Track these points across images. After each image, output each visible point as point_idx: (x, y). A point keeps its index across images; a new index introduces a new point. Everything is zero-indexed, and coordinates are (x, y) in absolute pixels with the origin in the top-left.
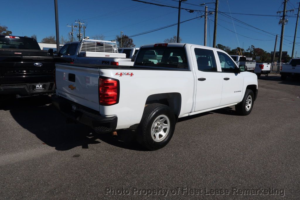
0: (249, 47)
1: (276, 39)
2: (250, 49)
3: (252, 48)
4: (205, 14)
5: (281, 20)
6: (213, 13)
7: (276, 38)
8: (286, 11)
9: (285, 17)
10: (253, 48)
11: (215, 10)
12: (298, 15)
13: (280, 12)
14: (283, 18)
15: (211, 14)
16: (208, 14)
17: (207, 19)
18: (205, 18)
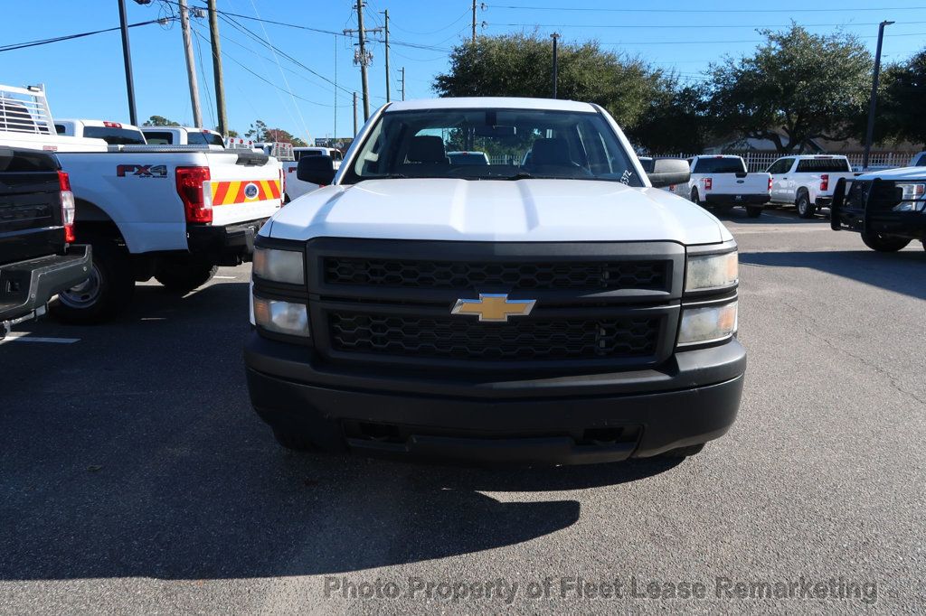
0: (252, 126)
1: (354, 105)
2: (254, 131)
3: (260, 130)
4: (181, 12)
5: (356, 52)
6: (205, 13)
7: (354, 101)
8: (365, 31)
9: (365, 46)
10: (263, 130)
11: (206, 6)
12: (386, 42)
13: (350, 32)
14: (362, 49)
15: (199, 15)
16: (191, 16)
17: (189, 32)
18: (184, 26)
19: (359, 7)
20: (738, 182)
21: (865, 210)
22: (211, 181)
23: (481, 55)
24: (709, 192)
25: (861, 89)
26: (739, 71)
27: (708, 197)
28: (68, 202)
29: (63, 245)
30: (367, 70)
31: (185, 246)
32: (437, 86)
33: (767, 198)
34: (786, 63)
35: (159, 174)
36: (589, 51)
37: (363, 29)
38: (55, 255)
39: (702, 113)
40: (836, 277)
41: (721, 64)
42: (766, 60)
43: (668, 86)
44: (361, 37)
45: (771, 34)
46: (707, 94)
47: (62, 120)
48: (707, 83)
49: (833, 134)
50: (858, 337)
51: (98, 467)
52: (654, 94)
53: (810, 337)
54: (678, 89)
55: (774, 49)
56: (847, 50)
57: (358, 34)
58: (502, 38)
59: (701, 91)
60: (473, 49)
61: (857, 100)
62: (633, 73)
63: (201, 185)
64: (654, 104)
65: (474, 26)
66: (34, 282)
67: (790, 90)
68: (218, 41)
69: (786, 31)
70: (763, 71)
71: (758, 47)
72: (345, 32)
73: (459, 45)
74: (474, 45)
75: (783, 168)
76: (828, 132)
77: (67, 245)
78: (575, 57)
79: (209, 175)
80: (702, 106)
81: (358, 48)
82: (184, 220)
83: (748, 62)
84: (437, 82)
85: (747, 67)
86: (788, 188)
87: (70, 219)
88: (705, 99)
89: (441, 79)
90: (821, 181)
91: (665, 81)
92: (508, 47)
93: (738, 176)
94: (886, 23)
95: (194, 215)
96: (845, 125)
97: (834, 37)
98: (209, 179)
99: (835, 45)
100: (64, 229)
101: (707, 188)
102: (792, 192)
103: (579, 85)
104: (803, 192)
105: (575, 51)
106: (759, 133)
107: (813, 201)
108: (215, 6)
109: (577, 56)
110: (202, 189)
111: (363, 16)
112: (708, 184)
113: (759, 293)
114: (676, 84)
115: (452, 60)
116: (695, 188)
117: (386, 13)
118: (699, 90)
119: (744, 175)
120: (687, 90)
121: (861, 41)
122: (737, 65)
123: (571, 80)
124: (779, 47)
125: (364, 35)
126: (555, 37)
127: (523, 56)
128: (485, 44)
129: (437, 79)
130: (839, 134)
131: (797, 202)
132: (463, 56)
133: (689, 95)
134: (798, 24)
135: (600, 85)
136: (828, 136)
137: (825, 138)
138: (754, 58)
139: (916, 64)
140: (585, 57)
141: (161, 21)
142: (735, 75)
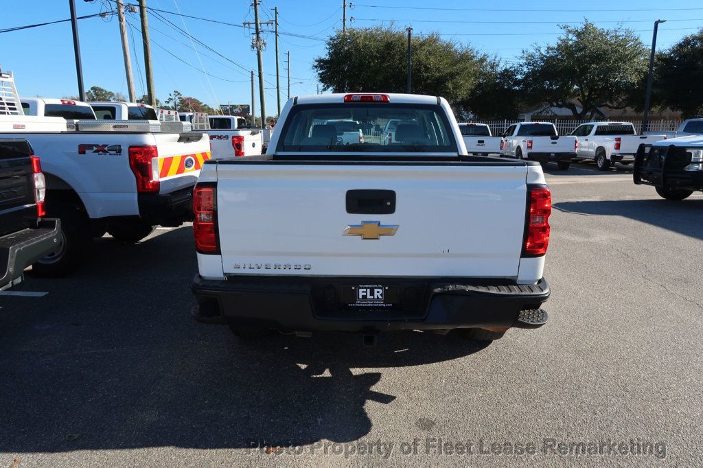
0: (170, 95)
1: (252, 81)
2: (172, 99)
4: (118, 8)
5: (253, 39)
6: (137, 9)
7: (252, 78)
8: (260, 24)
9: (260, 35)
11: (138, 3)
12: (276, 32)
13: (249, 24)
14: (258, 37)
15: (132, 11)
16: (125, 11)
17: (124, 23)
18: (120, 19)
19: (255, 5)
20: (552, 143)
21: (662, 169)
22: (159, 157)
23: (350, 43)
24: (530, 151)
25: (636, 70)
26: (545, 56)
27: (530, 154)
28: (40, 182)
29: (36, 220)
30: (261, 53)
31: (137, 212)
32: (316, 67)
33: (574, 155)
34: (581, 50)
35: (115, 152)
36: (432, 40)
37: (259, 21)
38: (28, 229)
39: (516, 88)
40: (647, 225)
41: (532, 51)
42: (564, 48)
43: (492, 68)
44: (257, 29)
45: (569, 28)
46: (521, 74)
47: (27, 99)
48: (521, 65)
49: (615, 104)
50: (686, 282)
51: (76, 436)
52: (481, 73)
53: (649, 283)
54: (499, 70)
55: (571, 40)
56: (625, 41)
57: (254, 26)
58: (366, 30)
59: (517, 71)
60: (344, 38)
61: (634, 79)
62: (466, 57)
63: (150, 161)
64: (481, 80)
65: (344, 20)
66: (11, 257)
67: (584, 71)
68: (147, 31)
69: (580, 26)
70: (563, 57)
71: (559, 38)
72: (244, 24)
73: (334, 35)
74: (344, 35)
75: (584, 132)
76: (611, 102)
77: (39, 219)
78: (422, 45)
79: (157, 152)
80: (517, 83)
81: (255, 37)
82: (136, 190)
83: (552, 49)
84: (316, 64)
85: (551, 53)
86: (588, 147)
87: (41, 197)
88: (519, 77)
89: (320, 61)
90: (615, 142)
91: (490, 64)
92: (371, 36)
93: (552, 139)
94: (659, 21)
95: (144, 186)
96: (623, 97)
97: (616, 31)
98: (157, 156)
99: (617, 37)
100: (37, 207)
101: (529, 147)
102: (592, 151)
103: (425, 66)
104: (601, 151)
105: (422, 40)
106: (560, 103)
107: (608, 157)
108: (145, 3)
109: (424, 44)
110: (151, 164)
111: (258, 12)
112: (530, 145)
113: (592, 240)
114: (498, 65)
115: (328, 47)
116: (519, 147)
117: (276, 9)
118: (515, 70)
119: (557, 138)
120: (506, 70)
121: (636, 34)
122: (543, 51)
123: (420, 63)
124: (575, 38)
125: (259, 27)
126: (409, 30)
127: (383, 44)
128: (353, 35)
129: (316, 61)
130: (620, 104)
131: (596, 158)
132: (337, 44)
133: (507, 74)
134: (589, 22)
135: (441, 67)
136: (611, 105)
137: (610, 107)
138: (556, 46)
139: (677, 51)
140: (430, 45)
141: (102, 15)
142: (542, 59)
